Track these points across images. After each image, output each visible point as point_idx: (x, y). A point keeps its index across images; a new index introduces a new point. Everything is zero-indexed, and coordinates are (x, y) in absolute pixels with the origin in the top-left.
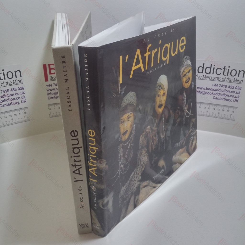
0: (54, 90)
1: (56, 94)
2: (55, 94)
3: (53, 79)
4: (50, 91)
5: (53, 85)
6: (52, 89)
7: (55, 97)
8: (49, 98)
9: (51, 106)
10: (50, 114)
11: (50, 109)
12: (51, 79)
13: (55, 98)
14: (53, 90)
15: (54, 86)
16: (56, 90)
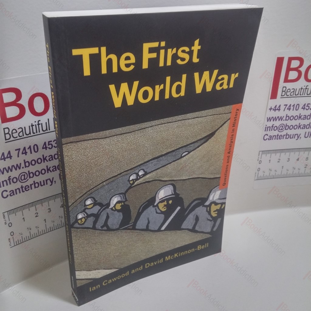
0: (18, 167)
1: (25, 179)
2: (23, 178)
3: (15, 135)
4: (8, 172)
5: (14, 154)
6: (13, 166)
7: (22, 187)
8: (5, 194)
9: (12, 216)
10: (9, 239)
11: (10, 225)
12: (8, 136)
13: (23, 192)
14: (16, 169)
15: (18, 156)
16: (26, 167)
